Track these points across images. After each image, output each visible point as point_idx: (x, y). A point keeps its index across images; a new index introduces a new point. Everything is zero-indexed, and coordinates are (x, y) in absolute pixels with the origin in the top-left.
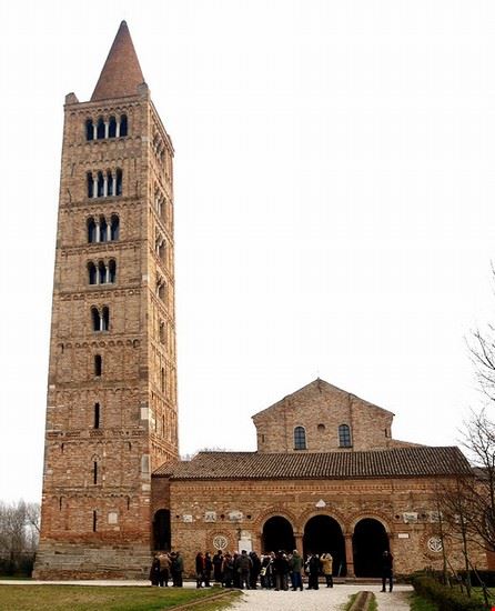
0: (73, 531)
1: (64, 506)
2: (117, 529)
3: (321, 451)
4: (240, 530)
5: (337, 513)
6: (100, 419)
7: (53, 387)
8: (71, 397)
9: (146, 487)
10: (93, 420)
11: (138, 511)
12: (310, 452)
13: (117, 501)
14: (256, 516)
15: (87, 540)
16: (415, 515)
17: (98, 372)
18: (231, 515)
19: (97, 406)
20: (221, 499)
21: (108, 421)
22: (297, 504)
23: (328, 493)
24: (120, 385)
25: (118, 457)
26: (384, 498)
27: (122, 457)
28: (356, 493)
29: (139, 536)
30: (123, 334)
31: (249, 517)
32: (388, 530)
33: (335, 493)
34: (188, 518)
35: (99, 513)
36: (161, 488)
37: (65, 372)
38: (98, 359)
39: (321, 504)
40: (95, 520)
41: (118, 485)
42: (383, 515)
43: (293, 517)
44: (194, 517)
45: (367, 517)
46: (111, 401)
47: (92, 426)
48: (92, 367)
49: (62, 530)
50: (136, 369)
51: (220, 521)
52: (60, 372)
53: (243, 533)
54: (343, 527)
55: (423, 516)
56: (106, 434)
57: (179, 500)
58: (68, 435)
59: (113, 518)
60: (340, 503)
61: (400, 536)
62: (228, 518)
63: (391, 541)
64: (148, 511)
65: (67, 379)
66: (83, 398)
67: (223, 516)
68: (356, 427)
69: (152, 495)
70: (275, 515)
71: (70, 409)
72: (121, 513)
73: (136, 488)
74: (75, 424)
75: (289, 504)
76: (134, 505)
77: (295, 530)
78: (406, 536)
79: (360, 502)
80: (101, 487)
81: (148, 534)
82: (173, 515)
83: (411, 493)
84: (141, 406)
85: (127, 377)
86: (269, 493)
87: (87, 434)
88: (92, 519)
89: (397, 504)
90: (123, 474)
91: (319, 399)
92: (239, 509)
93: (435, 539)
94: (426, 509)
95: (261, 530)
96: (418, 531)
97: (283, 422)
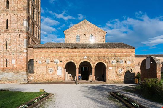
2: (15, 66)
3: (84, 43)
4: (58, 66)
6: (9, 25)
9: (25, 51)
10: (5, 25)
11: (23, 59)
12: (81, 43)
13: (15, 55)
14: (63, 61)
15: (4, 70)
16: (115, 61)
17: (7, 7)
18: (55, 61)
19: (7, 20)
20: (51, 55)
21: (11, 26)
22: (77, 57)
23: (88, 54)
24: (16, 12)
25: (15, 40)
26: (106, 55)
27: (17, 40)
28: (97, 54)
29: (23, 68)
31: (61, 62)
32: (106, 66)
33: (90, 53)
34: (40, 62)
35: (8, 60)
36: (31, 51)
38: (8, 2)
39: (86, 57)
41: (15, 50)
42: (105, 61)
43: (76, 62)
44: (42, 62)
45: (100, 62)
46: (13, 19)
47: (5, 28)
50: (22, 6)
51: (51, 63)
53: (59, 67)
54: (92, 65)
55: (118, 61)
56: (10, 31)
57: (37, 56)
59: (13, 62)
60: (91, 57)
61: (110, 68)
63: (107, 70)
66: (2, 17)
67: (52, 61)
68: (95, 35)
70: (70, 61)
72: (16, 60)
73: (21, 51)
75: (75, 57)
76: (21, 57)
77: (76, 66)
78: (112, 68)
80: (8, 51)
81: (26, 68)
82: (35, 61)
83: (115, 54)
84: (24, 21)
85: (19, 10)
86: (68, 53)
87: (3, 31)
88: (6, 62)
89: (110, 57)
90: (17, 46)
91: (85, 26)
92: (57, 59)
93: (120, 69)
94: (119, 59)
95: (65, 66)
96: (116, 66)
97: (73, 33)
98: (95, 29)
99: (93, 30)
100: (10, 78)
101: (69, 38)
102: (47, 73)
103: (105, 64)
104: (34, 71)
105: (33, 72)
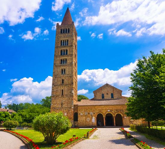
3: (107, 99)
4: (92, 116)
5: (112, 112)
6: (63, 93)
7: (53, 86)
8: (57, 88)
9: (73, 107)
10: (62, 93)
11: (71, 113)
12: (105, 99)
13: (67, 111)
14: (95, 114)
17: (63, 83)
19: (63, 90)
20: (88, 110)
21: (65, 93)
22: (104, 111)
23: (110, 108)
24: (68, 86)
25: (67, 101)
26: (122, 109)
27: (68, 101)
28: (116, 108)
29: (71, 118)
30: (68, 75)
33: (112, 108)
34: (82, 114)
36: (76, 108)
37: (56, 83)
38: (63, 80)
39: (109, 111)
41: (67, 107)
42: (121, 113)
43: (103, 114)
45: (118, 113)
46: (66, 89)
47: (61, 94)
48: (62, 82)
50: (71, 82)
51: (88, 115)
52: (55, 83)
53: (93, 117)
54: (113, 115)
56: (64, 96)
57: (80, 110)
58: (56, 96)
60: (113, 110)
61: (125, 117)
62: (90, 114)
63: (123, 119)
64: (73, 113)
65: (56, 84)
66: (60, 88)
69: (74, 109)
70: (99, 113)
71: (57, 91)
72: (67, 113)
73: (70, 108)
74: (58, 94)
75: (102, 111)
76: (70, 111)
77: (104, 116)
78: (126, 117)
79: (117, 110)
80: (63, 108)
81: (73, 118)
82: (78, 113)
84: (72, 90)
85: (69, 84)
86: (98, 108)
87: (60, 96)
89: (124, 110)
90: (68, 105)
91: (107, 88)
92: (92, 112)
95: (96, 116)
97: (100, 93)
101: (97, 96)
102: (86, 121)
103: (122, 115)
105: (77, 121)
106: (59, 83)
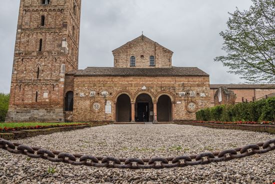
0: (26, 102)
1: (22, 89)
2: (47, 100)
3: (142, 67)
4: (106, 100)
5: (151, 92)
6: (42, 47)
7: (19, 30)
8: (28, 36)
9: (62, 80)
10: (38, 47)
11: (58, 91)
12: (137, 67)
13: (48, 86)
14: (114, 93)
15: (32, 106)
16: (184, 93)
17: (43, 24)
18: (102, 93)
19: (41, 40)
20: (98, 85)
21: (47, 47)
22: (133, 88)
23: (148, 83)
24: (53, 31)
25: (50, 65)
26: (171, 85)
27: (52, 65)
28: (160, 83)
29: (58, 104)
30: (56, 6)
31: (111, 94)
32: (172, 100)
33: (151, 83)
34: (82, 94)
35: (39, 93)
36: (69, 80)
37: (26, 24)
38: (43, 18)
39: (144, 88)
40: (37, 96)
41: (49, 79)
42: (171, 93)
43: (131, 94)
44: (85, 94)
45: (164, 94)
46: (49, 37)
47: (37, 50)
48: (40, 21)
49: (21, 101)
50: (61, 23)
51: (97, 96)
52: (23, 23)
53: (108, 102)
54: (153, 99)
55: (188, 93)
56: (44, 54)
57: (78, 86)
58: (26, 54)
59: (46, 95)
60: (152, 88)
61: (178, 103)
62: (101, 95)
63: (173, 105)
64: (63, 92)
65: (27, 27)
66: (34, 36)
67: (98, 94)
68: (157, 57)
69: (65, 84)
70: (123, 93)
71: (28, 42)
72: (50, 92)
73: (57, 81)
74: (30, 49)
75: (130, 88)
76: (56, 89)
77: (132, 100)
78: (180, 102)
79: (161, 87)
80: (40, 80)
81: (62, 103)
82: (75, 93)
83: (183, 83)
84: (62, 40)
85: (57, 27)
86: (120, 83)
87: (35, 54)
88: (35, 96)
89: (177, 88)
90: (52, 74)
91: (142, 44)
92: (106, 90)
93: (192, 104)
94: (189, 90)
95: (116, 100)
96: (185, 100)
97: (126, 54)
98: (157, 48)
99: (154, 49)
100: (42, 116)
101: (120, 61)
102: (92, 111)
103: (171, 97)
104: (74, 108)
105: (71, 109)
106: (35, 24)
